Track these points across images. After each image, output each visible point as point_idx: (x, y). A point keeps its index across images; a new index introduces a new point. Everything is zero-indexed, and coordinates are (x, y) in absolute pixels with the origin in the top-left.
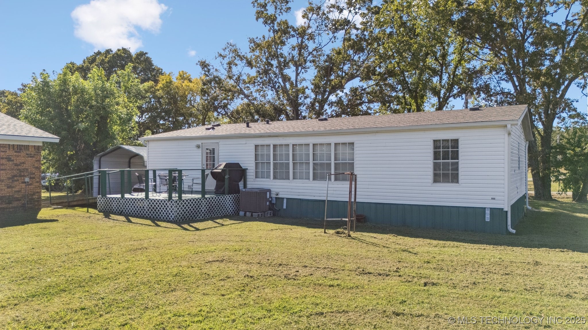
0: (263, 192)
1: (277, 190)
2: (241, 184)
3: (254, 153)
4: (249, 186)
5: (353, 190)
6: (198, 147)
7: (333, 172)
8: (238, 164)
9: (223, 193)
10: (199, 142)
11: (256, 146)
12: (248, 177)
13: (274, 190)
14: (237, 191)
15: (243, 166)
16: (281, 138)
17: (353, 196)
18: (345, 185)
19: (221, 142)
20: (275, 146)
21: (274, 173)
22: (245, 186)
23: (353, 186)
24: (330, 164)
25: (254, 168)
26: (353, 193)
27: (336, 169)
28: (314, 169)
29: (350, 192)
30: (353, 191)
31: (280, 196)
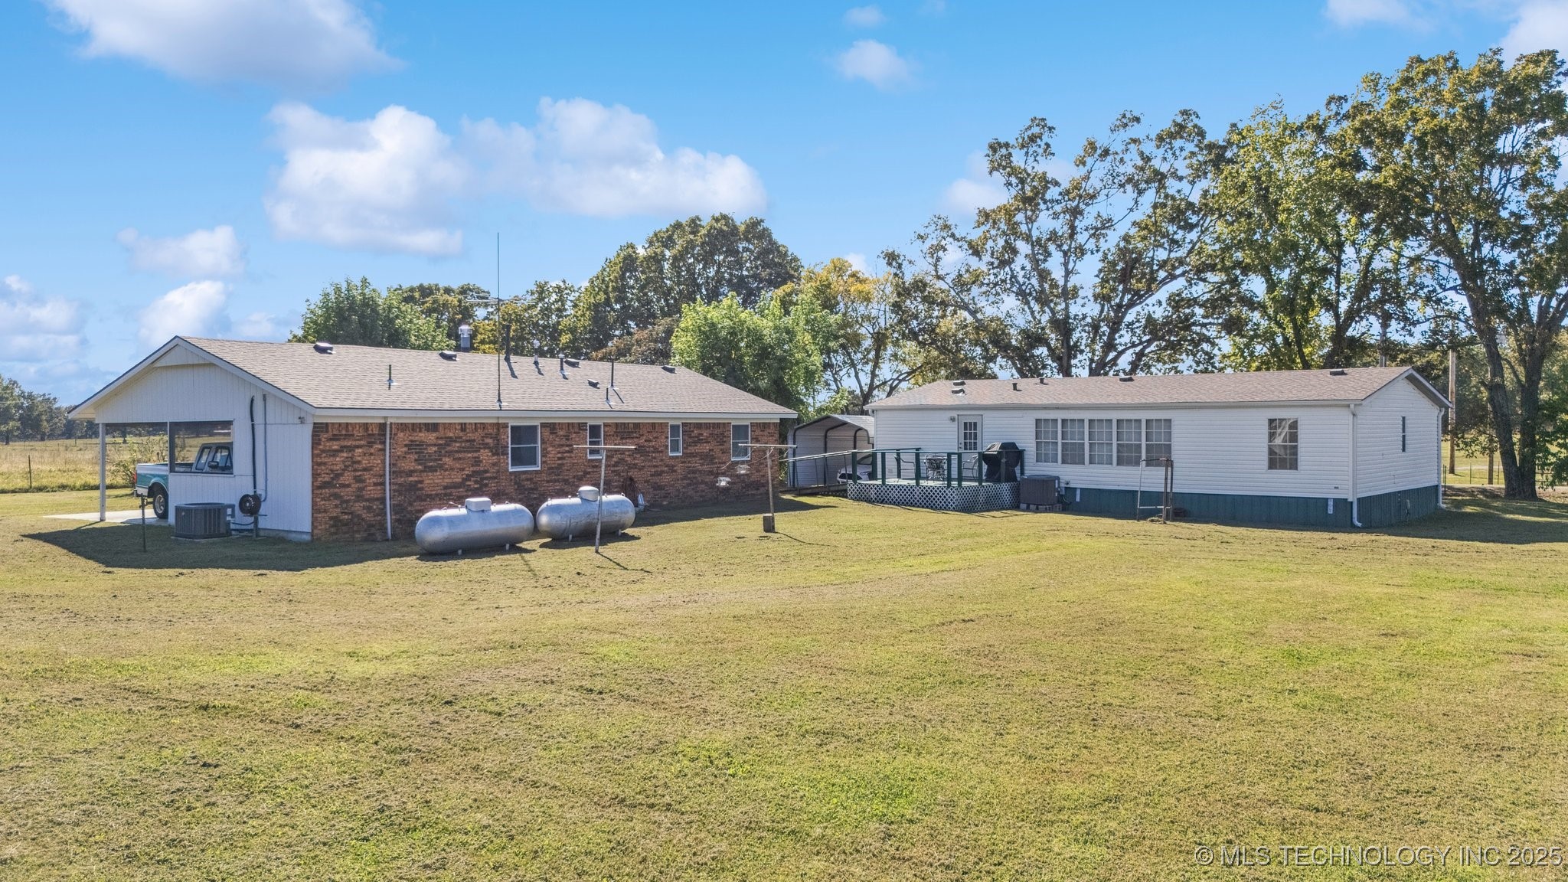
0: (1049, 482)
1: (1067, 478)
2: (1018, 470)
3: (1034, 430)
4: (1028, 472)
5: (1169, 477)
6: (953, 420)
7: (1144, 456)
8: (1014, 444)
9: (998, 481)
10: (954, 414)
11: (1038, 421)
12: (1026, 460)
13: (1064, 478)
14: (1014, 479)
15: (1020, 446)
16: (1072, 411)
17: (1169, 485)
18: (1159, 473)
19: (986, 414)
20: (1064, 421)
21: (1063, 455)
22: (1022, 473)
23: (1169, 473)
24: (1139, 446)
25: (1034, 449)
26: (1169, 481)
27: (1147, 451)
28: (1118, 451)
29: (1166, 479)
30: (1169, 479)
31: (1072, 485)
